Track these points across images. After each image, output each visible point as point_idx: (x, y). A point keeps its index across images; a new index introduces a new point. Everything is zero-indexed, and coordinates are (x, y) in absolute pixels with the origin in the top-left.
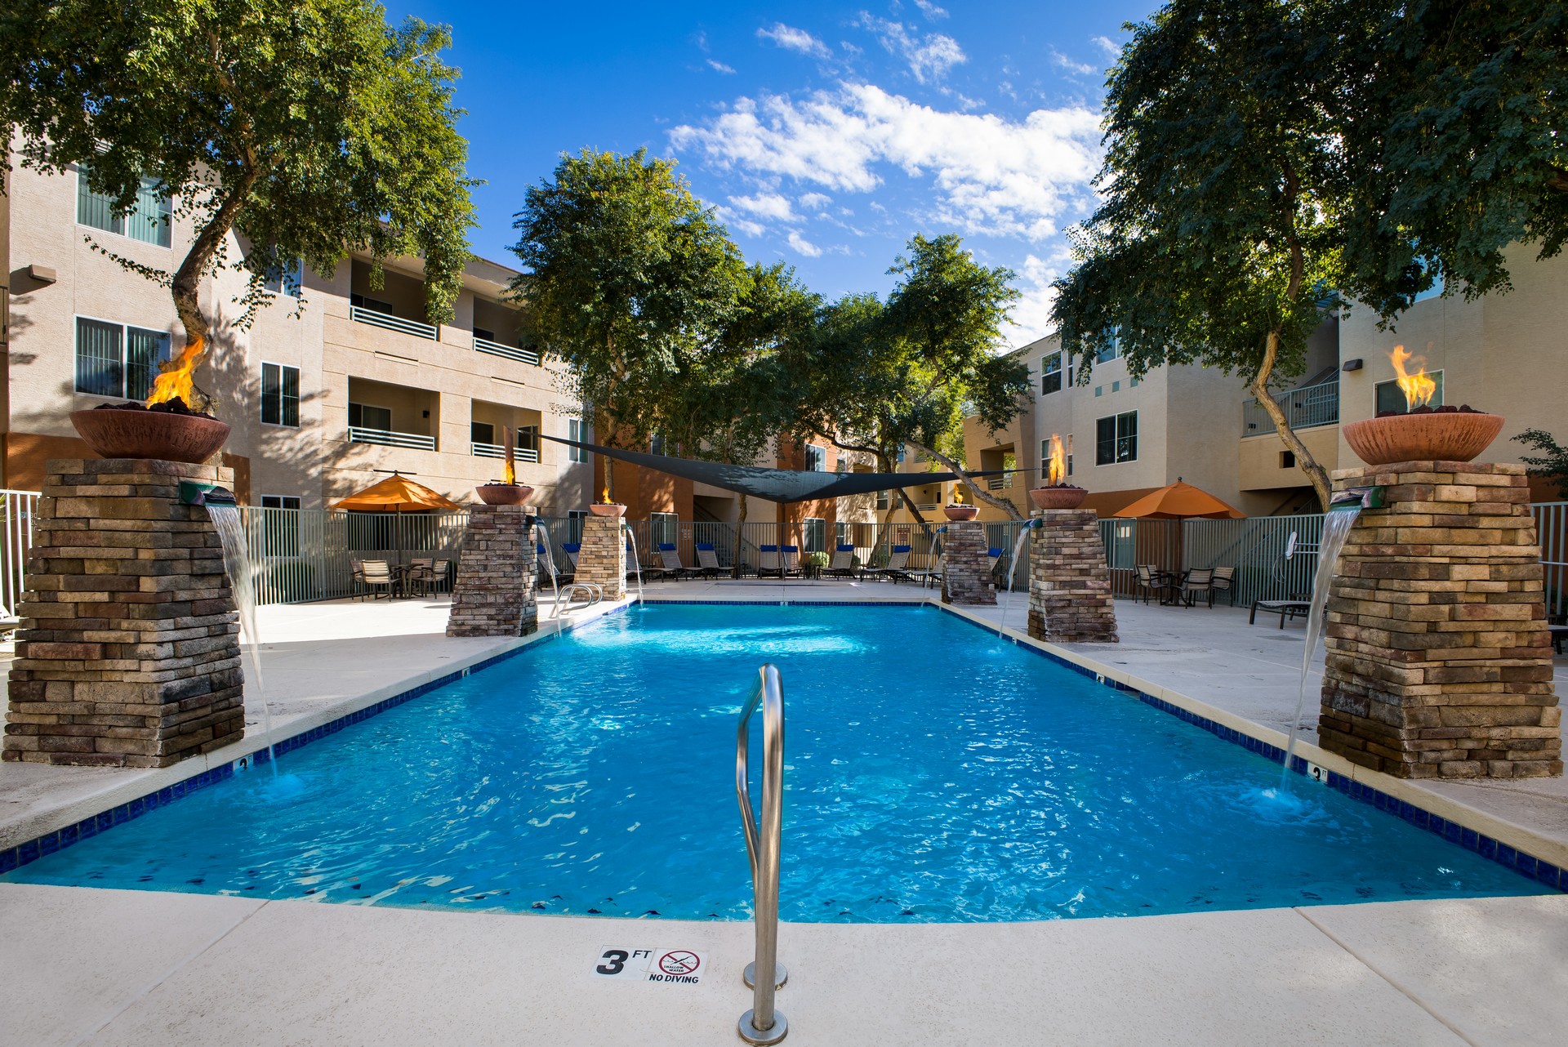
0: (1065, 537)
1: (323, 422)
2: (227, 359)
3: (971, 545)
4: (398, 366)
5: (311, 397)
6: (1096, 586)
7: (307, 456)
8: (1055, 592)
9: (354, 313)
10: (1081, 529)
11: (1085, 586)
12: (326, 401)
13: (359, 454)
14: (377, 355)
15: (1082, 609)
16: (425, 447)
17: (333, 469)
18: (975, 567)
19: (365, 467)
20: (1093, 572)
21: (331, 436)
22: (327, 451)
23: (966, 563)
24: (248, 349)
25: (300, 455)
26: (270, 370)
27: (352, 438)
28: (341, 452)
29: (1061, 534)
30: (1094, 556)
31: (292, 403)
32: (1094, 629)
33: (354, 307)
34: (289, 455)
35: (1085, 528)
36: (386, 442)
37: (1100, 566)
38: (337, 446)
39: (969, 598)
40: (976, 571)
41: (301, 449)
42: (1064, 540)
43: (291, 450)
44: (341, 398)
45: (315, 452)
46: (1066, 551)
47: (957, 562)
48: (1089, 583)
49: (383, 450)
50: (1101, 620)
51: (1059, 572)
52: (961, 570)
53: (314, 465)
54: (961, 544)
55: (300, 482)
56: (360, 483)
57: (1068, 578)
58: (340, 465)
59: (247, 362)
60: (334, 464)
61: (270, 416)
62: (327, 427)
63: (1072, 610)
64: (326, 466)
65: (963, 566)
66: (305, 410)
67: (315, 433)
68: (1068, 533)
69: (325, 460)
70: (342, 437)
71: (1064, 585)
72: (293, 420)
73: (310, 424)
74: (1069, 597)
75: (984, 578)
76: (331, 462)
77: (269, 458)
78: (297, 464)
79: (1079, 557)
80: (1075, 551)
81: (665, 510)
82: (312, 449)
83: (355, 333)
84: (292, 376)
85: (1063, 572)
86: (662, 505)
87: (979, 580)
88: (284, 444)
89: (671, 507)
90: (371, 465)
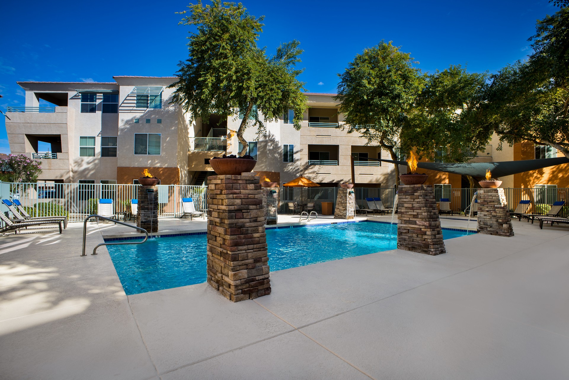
0: (406, 198)
1: (301, 159)
2: (273, 145)
3: (491, 202)
4: (324, 139)
5: (297, 152)
6: (421, 224)
7: (296, 170)
8: (402, 225)
9: (310, 124)
10: (414, 195)
11: (415, 224)
12: (302, 153)
13: (312, 168)
14: (317, 136)
15: (414, 235)
16: (334, 164)
17: (304, 174)
18: (494, 214)
19: (314, 172)
20: (420, 216)
21: (303, 164)
22: (302, 168)
23: (487, 211)
24: (280, 142)
25: (294, 170)
26: (286, 146)
27: (309, 164)
28: (306, 168)
29: (404, 197)
30: (420, 208)
31: (292, 155)
32: (420, 246)
33: (310, 123)
34: (291, 170)
35: (415, 194)
36: (321, 164)
37: (423, 214)
38: (305, 166)
39: (490, 231)
40: (494, 216)
41: (294, 168)
42: (405, 200)
43: (291, 169)
44: (306, 151)
45: (298, 169)
46: (406, 205)
47: (482, 211)
48: (417, 222)
49: (319, 166)
50: (424, 242)
51: (403, 215)
52: (485, 215)
53: (298, 173)
54: (484, 201)
55: (294, 178)
56: (312, 177)
57: (408, 219)
58: (306, 172)
59: (279, 145)
60: (304, 172)
61: (286, 160)
62: (301, 161)
63: (410, 235)
64: (302, 173)
65: (486, 213)
66: (296, 156)
67: (298, 163)
68: (407, 197)
69: (301, 171)
70: (306, 164)
71: (406, 222)
72: (292, 160)
73: (298, 160)
74: (409, 228)
75: (500, 221)
76: (303, 172)
77: (286, 171)
78: (293, 173)
79: (412, 208)
80: (410, 206)
81: (443, 182)
82: (297, 168)
83: (310, 131)
84: (292, 147)
85: (406, 216)
86: (441, 180)
87: (497, 221)
88: (290, 167)
89: (447, 181)
90: (316, 172)
